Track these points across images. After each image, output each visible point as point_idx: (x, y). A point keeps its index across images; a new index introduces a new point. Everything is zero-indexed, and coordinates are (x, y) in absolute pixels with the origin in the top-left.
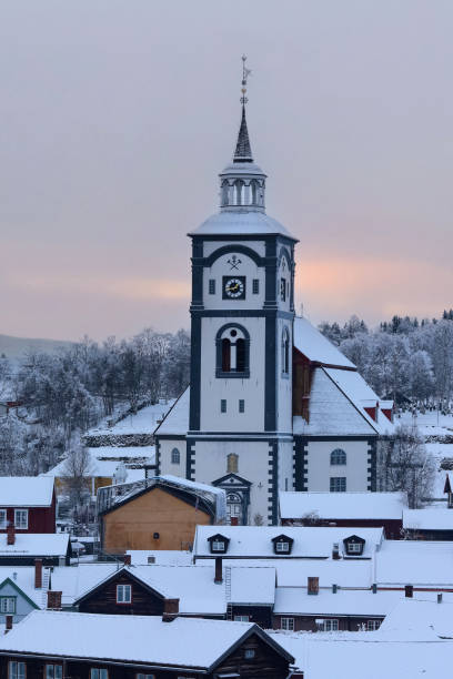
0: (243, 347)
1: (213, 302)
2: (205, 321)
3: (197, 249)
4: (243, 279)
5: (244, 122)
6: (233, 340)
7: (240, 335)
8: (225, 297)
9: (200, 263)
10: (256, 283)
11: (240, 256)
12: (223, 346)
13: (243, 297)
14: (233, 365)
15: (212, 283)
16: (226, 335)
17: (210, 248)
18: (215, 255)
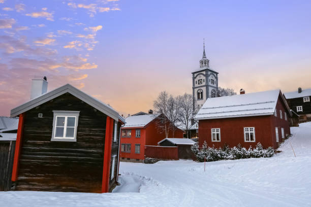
0: (202, 93)
1: (197, 85)
3: (193, 75)
4: (202, 80)
5: (204, 52)
7: (201, 91)
8: (199, 84)
9: (194, 78)
10: (204, 80)
11: (201, 75)
12: (198, 94)
13: (202, 83)
14: (200, 97)
15: (196, 82)
16: (199, 91)
17: (196, 75)
18: (197, 76)
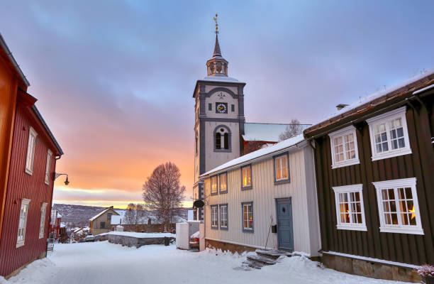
0: (227, 136)
1: (211, 114)
2: (207, 123)
4: (226, 104)
6: (222, 133)
7: (226, 131)
8: (217, 112)
10: (233, 106)
11: (224, 93)
12: (218, 136)
13: (226, 112)
15: (210, 105)
16: (219, 131)
17: (208, 88)
18: (212, 92)
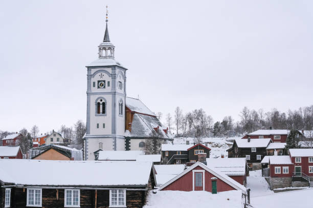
0: (104, 104)
2: (91, 96)
3: (89, 71)
4: (104, 81)
6: (101, 103)
7: (103, 101)
8: (98, 87)
9: (90, 77)
10: (109, 82)
11: (103, 74)
12: (98, 104)
13: (105, 87)
14: (101, 111)
15: (94, 83)
16: (99, 101)
17: (93, 71)
18: (95, 73)
